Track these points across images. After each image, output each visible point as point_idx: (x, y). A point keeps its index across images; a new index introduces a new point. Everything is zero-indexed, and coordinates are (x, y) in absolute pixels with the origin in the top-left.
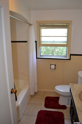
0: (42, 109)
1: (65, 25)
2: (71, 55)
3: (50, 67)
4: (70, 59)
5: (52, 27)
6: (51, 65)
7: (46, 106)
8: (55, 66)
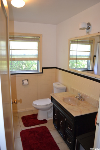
0: (22, 130)
1: (36, 38)
2: (43, 68)
3: (22, 83)
4: (42, 73)
5: (22, 40)
6: (23, 80)
7: (26, 125)
8: (28, 81)
